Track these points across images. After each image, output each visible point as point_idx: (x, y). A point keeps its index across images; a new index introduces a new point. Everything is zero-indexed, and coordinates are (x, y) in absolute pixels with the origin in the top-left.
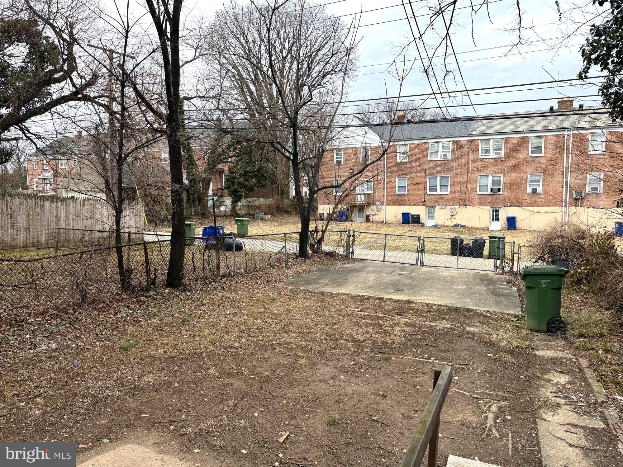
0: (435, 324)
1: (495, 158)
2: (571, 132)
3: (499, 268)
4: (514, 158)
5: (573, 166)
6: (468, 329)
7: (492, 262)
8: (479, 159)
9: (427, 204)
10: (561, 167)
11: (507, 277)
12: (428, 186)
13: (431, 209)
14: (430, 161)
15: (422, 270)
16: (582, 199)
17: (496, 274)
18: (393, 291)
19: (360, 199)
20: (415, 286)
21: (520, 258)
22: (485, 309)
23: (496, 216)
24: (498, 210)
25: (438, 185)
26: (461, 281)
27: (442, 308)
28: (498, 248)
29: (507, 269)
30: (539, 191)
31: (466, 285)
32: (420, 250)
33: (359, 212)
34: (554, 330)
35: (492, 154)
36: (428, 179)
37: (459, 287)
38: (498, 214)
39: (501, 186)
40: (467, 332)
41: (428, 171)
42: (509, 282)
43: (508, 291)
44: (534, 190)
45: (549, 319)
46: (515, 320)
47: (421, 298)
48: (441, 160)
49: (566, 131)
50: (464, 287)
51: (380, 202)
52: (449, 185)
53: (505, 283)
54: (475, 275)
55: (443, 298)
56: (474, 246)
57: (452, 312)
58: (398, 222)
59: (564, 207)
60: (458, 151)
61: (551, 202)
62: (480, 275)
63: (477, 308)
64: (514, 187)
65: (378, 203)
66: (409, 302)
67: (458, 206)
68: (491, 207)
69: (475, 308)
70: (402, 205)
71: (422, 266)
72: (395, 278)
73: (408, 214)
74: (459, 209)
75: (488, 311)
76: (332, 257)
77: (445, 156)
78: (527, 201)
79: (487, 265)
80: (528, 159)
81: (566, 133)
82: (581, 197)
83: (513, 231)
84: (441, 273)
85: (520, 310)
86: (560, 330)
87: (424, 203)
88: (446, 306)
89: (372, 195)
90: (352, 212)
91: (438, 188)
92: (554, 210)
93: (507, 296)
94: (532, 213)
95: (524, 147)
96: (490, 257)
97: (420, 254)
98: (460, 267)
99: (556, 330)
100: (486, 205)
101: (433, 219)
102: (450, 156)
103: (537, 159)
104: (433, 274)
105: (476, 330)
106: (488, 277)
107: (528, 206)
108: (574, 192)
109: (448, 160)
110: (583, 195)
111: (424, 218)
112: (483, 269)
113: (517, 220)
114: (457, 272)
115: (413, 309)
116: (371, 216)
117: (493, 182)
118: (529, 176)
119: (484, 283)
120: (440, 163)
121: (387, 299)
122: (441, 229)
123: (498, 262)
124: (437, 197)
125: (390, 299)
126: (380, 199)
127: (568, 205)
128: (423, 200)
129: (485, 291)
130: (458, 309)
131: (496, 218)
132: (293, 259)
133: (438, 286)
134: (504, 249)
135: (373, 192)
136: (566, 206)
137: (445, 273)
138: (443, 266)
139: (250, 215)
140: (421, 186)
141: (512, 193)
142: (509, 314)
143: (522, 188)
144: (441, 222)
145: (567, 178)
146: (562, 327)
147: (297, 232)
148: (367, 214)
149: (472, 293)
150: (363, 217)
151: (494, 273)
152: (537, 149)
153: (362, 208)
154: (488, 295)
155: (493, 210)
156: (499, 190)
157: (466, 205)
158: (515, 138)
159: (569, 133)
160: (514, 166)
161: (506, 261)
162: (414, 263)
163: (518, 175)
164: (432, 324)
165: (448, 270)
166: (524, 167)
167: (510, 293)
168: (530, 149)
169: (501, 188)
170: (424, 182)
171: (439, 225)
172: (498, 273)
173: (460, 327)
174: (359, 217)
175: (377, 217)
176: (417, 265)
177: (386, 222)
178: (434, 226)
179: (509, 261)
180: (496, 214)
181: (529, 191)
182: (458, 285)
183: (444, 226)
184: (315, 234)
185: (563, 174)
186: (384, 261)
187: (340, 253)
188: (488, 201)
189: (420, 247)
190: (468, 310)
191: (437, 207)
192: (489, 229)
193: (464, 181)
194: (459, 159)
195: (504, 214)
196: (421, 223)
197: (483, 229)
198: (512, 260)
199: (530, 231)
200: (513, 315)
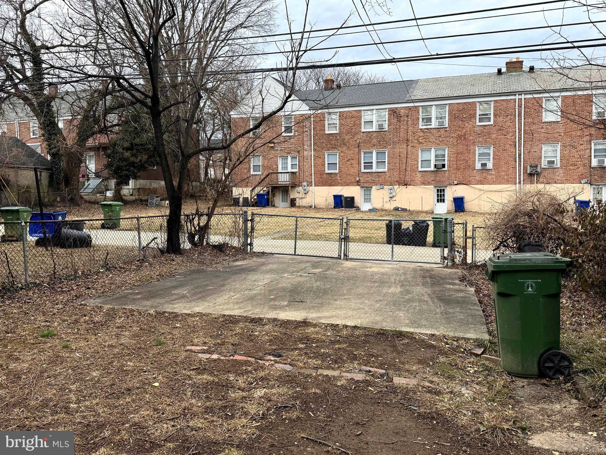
0: (336, 373)
1: (439, 128)
2: (523, 97)
3: (447, 259)
4: (460, 127)
5: (526, 136)
6: (397, 380)
7: (438, 251)
8: (420, 129)
9: (362, 184)
10: (513, 137)
11: (459, 272)
12: (362, 162)
13: (367, 189)
14: (364, 132)
15: (344, 265)
16: (538, 174)
17: (444, 267)
18: (286, 303)
19: (284, 179)
20: (326, 292)
21: (475, 245)
22: (429, 332)
23: (441, 197)
24: (444, 190)
25: (374, 161)
26: (395, 279)
27: (357, 333)
28: (445, 232)
29: (458, 260)
30: (490, 166)
31: (402, 286)
32: (343, 237)
33: (282, 195)
34: (551, 374)
35: (434, 124)
36: (362, 154)
37: (392, 290)
38: (444, 195)
39: (446, 161)
40: (394, 390)
41: (362, 145)
42: (463, 279)
43: (462, 294)
44: (484, 165)
45: (541, 351)
46: (479, 351)
47: (326, 314)
48: (376, 132)
49: (517, 95)
50: (399, 289)
51: (307, 182)
52: (386, 161)
53: (457, 281)
54: (415, 270)
55: (363, 311)
56: (414, 232)
57: (372, 340)
58: (330, 207)
59: (518, 185)
60: (396, 120)
61: (504, 179)
62: (422, 270)
63: (418, 331)
64: (461, 162)
65: (305, 184)
66: (305, 323)
67: (398, 186)
68: (435, 187)
69: (412, 330)
70: (333, 185)
71: (347, 260)
72: (300, 279)
73: (340, 196)
74: (399, 190)
75: (433, 335)
76: (221, 251)
77: (381, 126)
78: (476, 178)
79: (431, 255)
80: (475, 129)
81: (517, 97)
82: (537, 172)
83: (462, 214)
84: (369, 269)
85: (486, 330)
86: (562, 374)
87: (358, 183)
88: (365, 328)
89: (298, 174)
90: (274, 195)
91: (374, 165)
92: (506, 188)
93: (462, 302)
94: (482, 192)
95: (470, 115)
96: (434, 245)
97: (343, 243)
98: (396, 259)
99: (554, 374)
100: (429, 184)
101: (370, 202)
102: (386, 127)
103: (486, 128)
104: (357, 271)
105: (412, 382)
106: (433, 273)
107: (477, 184)
108: (528, 166)
109: (384, 131)
110: (539, 170)
111: (359, 201)
112: (426, 261)
113: (465, 200)
114: (390, 266)
115: (307, 339)
116: (297, 199)
117: (436, 156)
118: (477, 148)
119: (427, 282)
120: (375, 134)
121: (269, 319)
122: (379, 213)
123: (446, 251)
124: (374, 175)
125: (275, 320)
126: (307, 179)
127: (522, 182)
128: (358, 179)
129: (429, 295)
130: (383, 334)
131: (441, 199)
132: (155, 257)
133: (360, 290)
134: (453, 232)
135: (299, 170)
136: (520, 183)
137: (375, 269)
138: (374, 258)
139: (141, 200)
140: (355, 162)
141: (458, 169)
142: (469, 339)
143: (470, 163)
144: (378, 206)
145: (520, 150)
146: (566, 367)
147: (162, 216)
148: (292, 197)
149: (409, 301)
150: (287, 202)
151: (441, 266)
152: (485, 117)
153: (285, 190)
154: (433, 302)
155: (438, 190)
156: (444, 166)
157: (406, 185)
158: (460, 103)
159: (520, 97)
160: (459, 137)
161: (457, 249)
162: (336, 256)
163: (465, 147)
164: (330, 373)
165: (381, 264)
166: (472, 138)
167: (466, 297)
168: (478, 117)
169: (446, 163)
170: (357, 157)
171: (376, 209)
172: (447, 267)
173: (382, 376)
174: (282, 201)
175: (304, 200)
176: (340, 259)
177: (315, 207)
178: (370, 211)
179: (460, 250)
180: (441, 195)
181: (478, 166)
182: (390, 287)
183: (383, 210)
184: (197, 219)
185: (515, 146)
186: (295, 255)
187: (234, 245)
188: (432, 179)
189: (343, 234)
190: (400, 335)
191: (374, 187)
192: (433, 212)
193: (404, 155)
194: (397, 130)
195: (451, 193)
196: (355, 207)
197: (427, 212)
198: (465, 248)
199: (481, 214)
200: (476, 340)
